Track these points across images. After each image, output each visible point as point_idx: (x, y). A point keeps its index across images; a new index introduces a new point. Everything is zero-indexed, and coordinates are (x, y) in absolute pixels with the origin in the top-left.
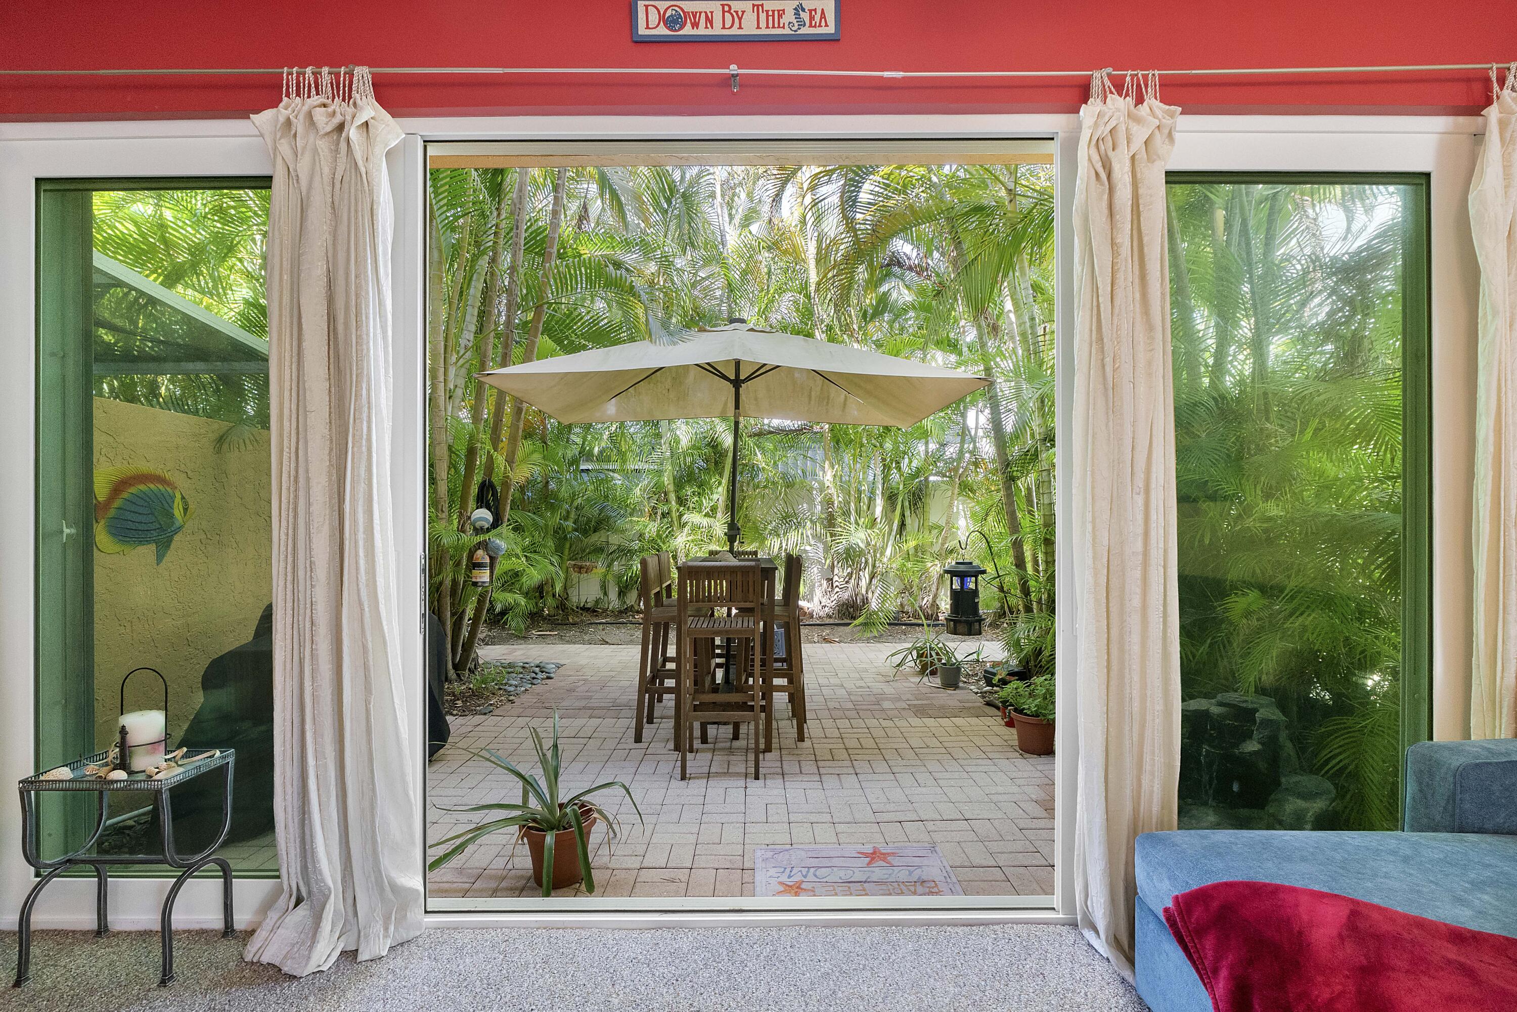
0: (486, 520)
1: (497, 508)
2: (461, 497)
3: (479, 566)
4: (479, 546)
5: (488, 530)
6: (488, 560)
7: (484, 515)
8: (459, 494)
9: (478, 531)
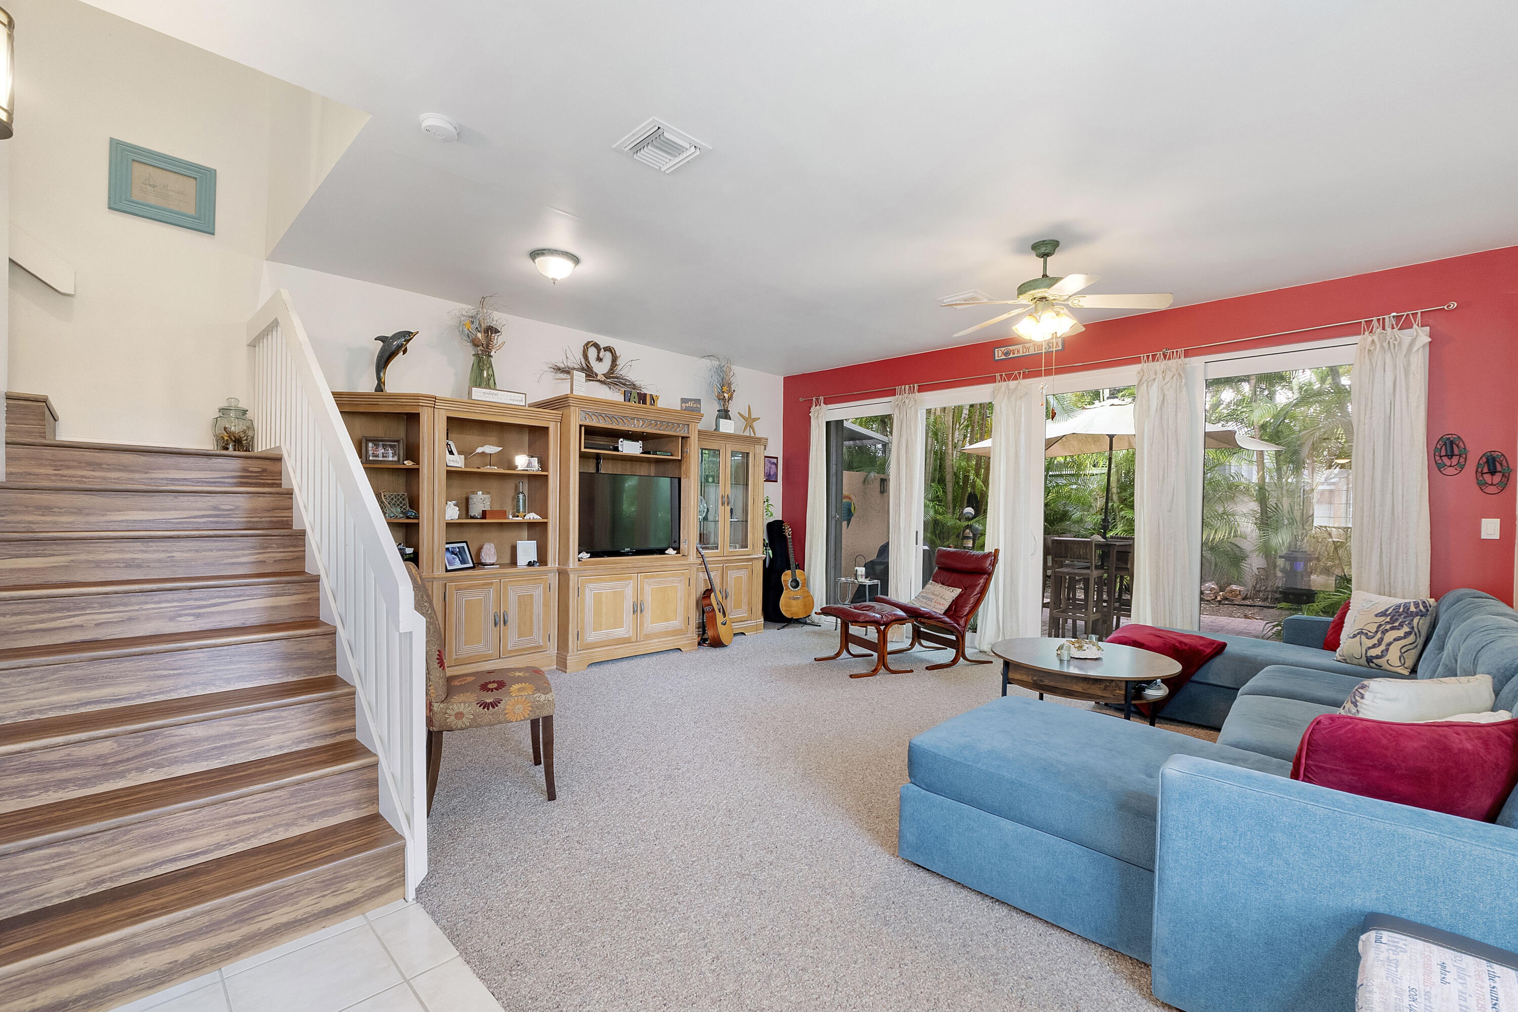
0: (971, 513)
1: (977, 506)
2: (961, 501)
3: (968, 538)
4: (968, 527)
5: (972, 519)
6: (971, 535)
7: (969, 510)
8: (959, 499)
9: (969, 519)
